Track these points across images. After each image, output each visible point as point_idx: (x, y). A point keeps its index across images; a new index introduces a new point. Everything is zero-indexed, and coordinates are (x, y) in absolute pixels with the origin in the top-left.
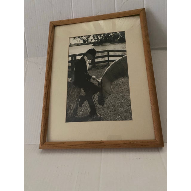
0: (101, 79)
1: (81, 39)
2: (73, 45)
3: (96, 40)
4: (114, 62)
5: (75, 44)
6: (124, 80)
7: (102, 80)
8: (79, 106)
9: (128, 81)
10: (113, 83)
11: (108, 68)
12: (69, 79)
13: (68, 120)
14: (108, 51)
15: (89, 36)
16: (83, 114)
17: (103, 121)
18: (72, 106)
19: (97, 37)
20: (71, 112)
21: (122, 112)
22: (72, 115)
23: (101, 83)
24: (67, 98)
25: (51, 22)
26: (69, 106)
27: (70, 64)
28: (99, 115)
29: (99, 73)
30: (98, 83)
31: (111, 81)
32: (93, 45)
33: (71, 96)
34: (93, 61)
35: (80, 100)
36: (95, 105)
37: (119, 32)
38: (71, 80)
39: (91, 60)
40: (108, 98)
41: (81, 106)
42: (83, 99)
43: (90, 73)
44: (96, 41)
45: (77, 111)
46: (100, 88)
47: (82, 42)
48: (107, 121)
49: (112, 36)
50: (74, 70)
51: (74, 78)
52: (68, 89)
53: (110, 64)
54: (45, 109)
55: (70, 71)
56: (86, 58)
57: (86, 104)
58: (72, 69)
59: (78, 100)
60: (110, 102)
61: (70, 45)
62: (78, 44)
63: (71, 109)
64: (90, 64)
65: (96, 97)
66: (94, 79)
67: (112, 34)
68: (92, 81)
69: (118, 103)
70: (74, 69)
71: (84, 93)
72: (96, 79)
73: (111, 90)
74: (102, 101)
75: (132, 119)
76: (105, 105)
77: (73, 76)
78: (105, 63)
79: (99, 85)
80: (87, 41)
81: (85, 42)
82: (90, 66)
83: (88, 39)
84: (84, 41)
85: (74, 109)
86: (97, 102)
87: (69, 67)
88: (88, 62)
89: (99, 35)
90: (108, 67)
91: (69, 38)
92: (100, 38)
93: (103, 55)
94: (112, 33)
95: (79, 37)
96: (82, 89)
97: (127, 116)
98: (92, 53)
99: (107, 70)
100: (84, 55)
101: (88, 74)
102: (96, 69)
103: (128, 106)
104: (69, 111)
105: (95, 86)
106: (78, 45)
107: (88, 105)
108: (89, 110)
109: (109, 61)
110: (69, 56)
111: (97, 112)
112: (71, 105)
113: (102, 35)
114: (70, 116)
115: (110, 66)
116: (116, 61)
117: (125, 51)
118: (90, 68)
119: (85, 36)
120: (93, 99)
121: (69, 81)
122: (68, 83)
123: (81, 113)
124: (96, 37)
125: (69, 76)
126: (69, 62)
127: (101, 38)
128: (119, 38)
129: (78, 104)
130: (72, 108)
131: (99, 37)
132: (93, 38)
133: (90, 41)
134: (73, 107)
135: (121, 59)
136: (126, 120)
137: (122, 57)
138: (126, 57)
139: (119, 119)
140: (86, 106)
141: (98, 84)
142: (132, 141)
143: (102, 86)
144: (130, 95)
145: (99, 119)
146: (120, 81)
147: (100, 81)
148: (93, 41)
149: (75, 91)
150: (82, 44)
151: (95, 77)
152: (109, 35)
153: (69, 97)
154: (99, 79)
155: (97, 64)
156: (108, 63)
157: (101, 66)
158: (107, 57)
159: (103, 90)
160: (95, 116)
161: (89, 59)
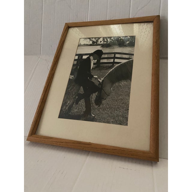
0: (102, 79)
1: (91, 40)
2: (82, 45)
3: (105, 42)
4: (118, 65)
5: (84, 44)
6: (126, 83)
7: (103, 81)
8: (75, 103)
9: (130, 85)
10: (114, 85)
11: (111, 70)
12: (71, 76)
13: (60, 116)
14: (115, 53)
15: (99, 38)
16: (77, 112)
17: (96, 121)
18: (68, 102)
20: (65, 108)
21: (118, 116)
22: (66, 111)
23: (101, 84)
24: (65, 94)
25: (66, 23)
26: (65, 102)
27: (76, 62)
28: (93, 115)
29: (101, 74)
30: (98, 83)
31: (113, 82)
32: (101, 47)
33: (69, 92)
34: (98, 62)
35: (77, 97)
36: (91, 104)
37: (129, 36)
38: (72, 78)
39: (96, 60)
40: (105, 99)
41: (77, 103)
42: (80, 97)
43: (93, 72)
45: (72, 108)
46: (99, 88)
47: (91, 43)
48: (101, 122)
49: (122, 39)
51: (76, 75)
52: (68, 86)
53: (115, 66)
54: (41, 102)
55: (74, 68)
56: (92, 58)
57: (82, 102)
58: (76, 68)
59: (75, 97)
60: (108, 104)
61: (79, 45)
63: (67, 106)
64: (94, 64)
65: (94, 96)
66: (96, 78)
67: (122, 38)
68: (93, 80)
69: (115, 106)
70: (79, 67)
72: (97, 79)
73: (111, 91)
74: (98, 101)
75: (127, 125)
76: (101, 106)
77: (76, 74)
78: (110, 65)
79: (100, 85)
80: (96, 43)
81: (94, 44)
82: (94, 66)
83: (97, 41)
84: (93, 42)
85: (70, 106)
86: (93, 102)
87: (74, 65)
88: (93, 62)
89: (109, 37)
90: (112, 68)
91: (80, 38)
92: (109, 41)
93: (110, 57)
95: (89, 38)
96: (82, 87)
97: (122, 120)
98: (98, 54)
99: (110, 71)
101: (91, 73)
102: (100, 69)
103: (125, 110)
104: (64, 108)
105: (95, 85)
106: (87, 45)
107: (84, 104)
108: (84, 109)
109: (114, 63)
110: (76, 55)
111: (92, 111)
112: (67, 102)
113: (112, 38)
114: (64, 112)
115: (114, 67)
116: (122, 63)
117: (133, 55)
118: (94, 67)
119: (95, 38)
120: (90, 99)
121: (71, 78)
122: (70, 79)
123: (75, 110)
124: (105, 39)
125: (72, 74)
126: (75, 60)
127: (111, 41)
128: (128, 42)
131: (108, 39)
132: (103, 40)
133: (100, 42)
134: (69, 104)
135: (127, 62)
136: (121, 124)
137: (128, 60)
139: (113, 123)
140: (82, 105)
142: (123, 148)
143: (102, 86)
144: (129, 99)
145: (93, 120)
146: (122, 84)
147: (101, 81)
148: (102, 43)
149: (75, 88)
150: (91, 45)
151: (96, 77)
152: (119, 39)
153: (67, 93)
154: (101, 80)
155: (101, 65)
156: (113, 64)
157: (105, 67)
158: (113, 59)
159: (102, 90)
160: (89, 116)
161: (94, 59)
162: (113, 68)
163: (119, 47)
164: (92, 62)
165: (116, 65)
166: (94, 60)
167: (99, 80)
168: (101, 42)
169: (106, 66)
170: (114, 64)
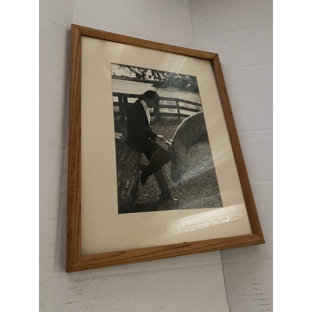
0: (171, 140)
1: (131, 70)
2: (119, 77)
3: (157, 78)
4: (187, 119)
5: (122, 76)
6: (204, 146)
7: (173, 143)
8: (140, 183)
9: (209, 149)
10: (190, 150)
11: (179, 126)
12: (117, 134)
13: (122, 210)
14: (177, 100)
15: (146, 70)
16: (149, 197)
18: (128, 183)
19: (158, 74)
20: (126, 194)
22: (129, 199)
24: (118, 168)
26: (122, 183)
27: (117, 108)
28: (175, 199)
29: (167, 131)
30: (168, 146)
32: (153, 86)
33: (123, 164)
35: (140, 172)
37: (188, 76)
38: (121, 137)
39: (153, 109)
40: (185, 172)
43: (154, 129)
44: (158, 80)
45: (138, 193)
47: (135, 77)
49: (180, 79)
50: (125, 119)
51: (126, 133)
52: (117, 152)
53: (182, 120)
55: (118, 120)
56: (144, 103)
57: (152, 180)
58: (122, 118)
59: (137, 173)
61: (114, 77)
62: (128, 78)
63: (127, 189)
65: (167, 169)
66: (162, 139)
68: (158, 142)
69: (200, 181)
70: (126, 118)
72: (164, 141)
73: (189, 159)
75: (222, 206)
76: (182, 184)
77: (125, 130)
78: (175, 118)
79: (171, 150)
80: (143, 77)
81: (140, 78)
82: (153, 118)
83: (144, 74)
84: (138, 75)
85: (133, 188)
86: (169, 177)
87: (115, 114)
89: (161, 72)
90: (179, 124)
91: (111, 63)
92: (162, 78)
93: (171, 105)
94: (180, 75)
95: (129, 67)
96: (143, 154)
97: (215, 200)
99: (178, 128)
100: (140, 97)
101: (151, 130)
102: (162, 124)
103: (214, 186)
104: (123, 193)
107: (155, 183)
109: (179, 115)
110: (115, 94)
111: (172, 193)
112: (125, 182)
113: (165, 74)
114: (126, 201)
116: (190, 117)
117: (201, 105)
118: (153, 121)
119: (139, 68)
120: (163, 173)
121: (119, 138)
122: (116, 140)
123: (144, 196)
124: (156, 74)
125: (117, 130)
126: (115, 104)
127: (165, 77)
128: (189, 85)
129: (138, 181)
130: (127, 187)
131: (160, 75)
132: (153, 75)
133: (148, 78)
134: (129, 185)
135: (196, 115)
137: (196, 113)
138: (202, 114)
139: (205, 206)
140: (153, 184)
141: (169, 149)
143: (174, 152)
146: (199, 148)
147: (170, 144)
148: (152, 79)
149: (131, 156)
150: (134, 80)
151: (161, 136)
152: (176, 77)
153: (120, 166)
154: (169, 141)
155: (163, 117)
156: (179, 118)
157: (170, 121)
158: (177, 109)
159: (177, 159)
160: (170, 202)
161: (149, 106)
162: (181, 124)
163: (180, 90)
164: (147, 110)
167: (167, 142)
168: (150, 77)
169: (170, 119)
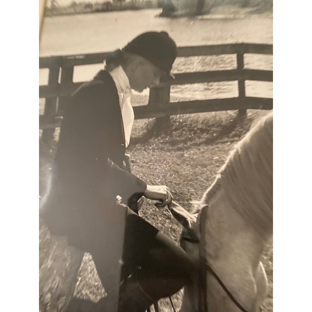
0: (198, 204)
2: (65, 9)
5: (74, 5)
7: (203, 214)
11: (238, 146)
14: (241, 49)
30: (180, 229)
32: (161, 15)
34: (159, 95)
50: (52, 137)
53: (251, 120)
56: (120, 77)
61: (51, 11)
62: (89, 6)
64: (140, 113)
66: (161, 201)
70: (58, 131)
71: (99, 283)
72: (170, 205)
79: (190, 245)
82: (143, 122)
90: (239, 136)
96: (87, 257)
99: (232, 153)
100: (114, 59)
101: (128, 169)
102: (173, 143)
118: (139, 134)
141: (184, 239)
147: (192, 217)
151: (162, 189)
154: (188, 207)
155: (179, 118)
156: (242, 113)
157: (202, 131)
158: (236, 82)
161: (136, 85)
162: (247, 137)
164: (128, 100)
165: (258, 115)
166: (134, 92)
167: (180, 210)
169: (206, 122)
170: (250, 113)
